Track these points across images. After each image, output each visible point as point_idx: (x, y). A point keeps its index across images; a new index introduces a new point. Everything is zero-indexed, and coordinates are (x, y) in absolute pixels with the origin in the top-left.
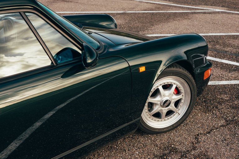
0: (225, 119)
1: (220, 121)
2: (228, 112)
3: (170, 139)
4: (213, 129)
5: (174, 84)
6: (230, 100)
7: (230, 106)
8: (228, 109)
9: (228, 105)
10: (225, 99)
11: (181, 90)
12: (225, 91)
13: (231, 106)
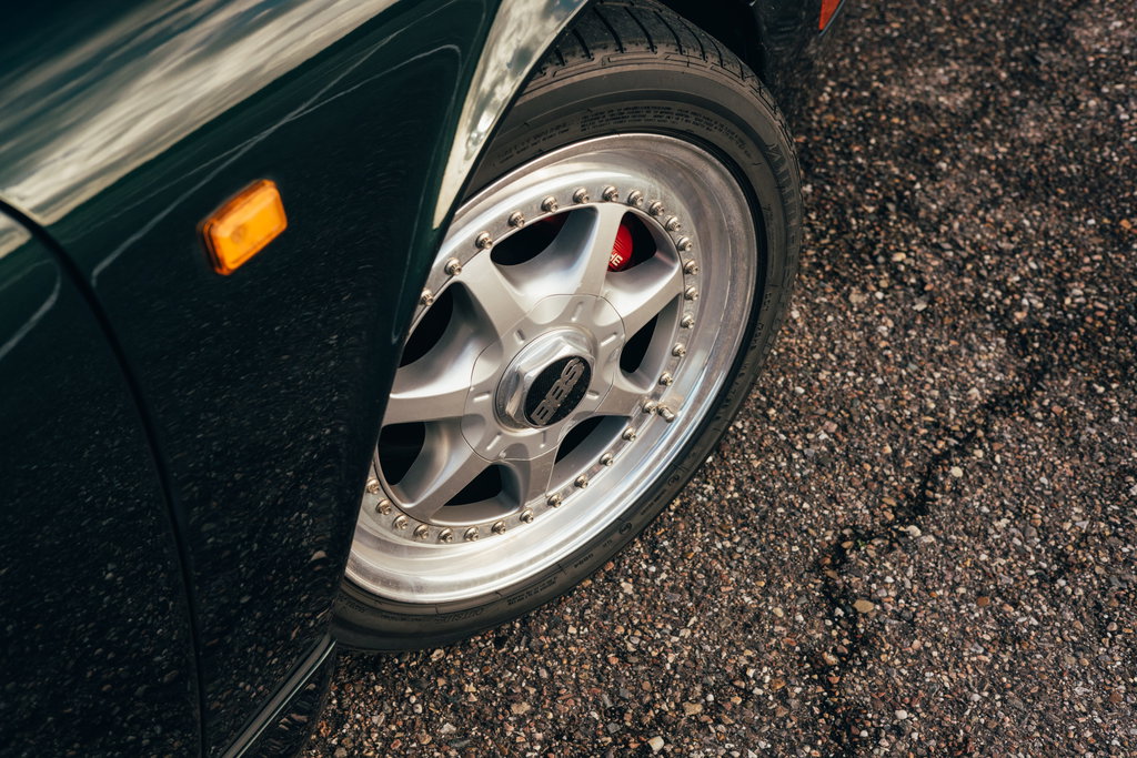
0: (1002, 319)
1: (970, 348)
2: (1004, 245)
3: (623, 656)
4: (937, 459)
5: (606, 198)
6: (986, 114)
7: (1002, 171)
8: (996, 202)
9: (981, 161)
10: (947, 110)
11: (668, 228)
12: (922, 28)
13: (1008, 172)
